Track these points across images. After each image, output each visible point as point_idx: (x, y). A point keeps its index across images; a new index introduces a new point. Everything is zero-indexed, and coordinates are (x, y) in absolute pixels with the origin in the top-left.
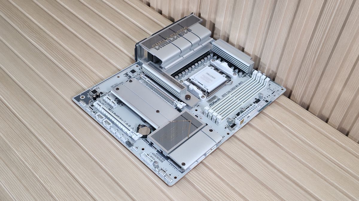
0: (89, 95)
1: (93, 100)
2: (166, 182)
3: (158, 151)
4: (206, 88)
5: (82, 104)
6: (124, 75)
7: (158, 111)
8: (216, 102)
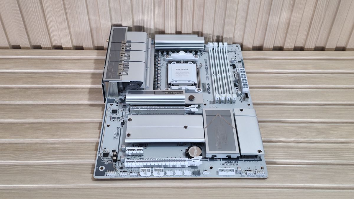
0: (105, 162)
1: (114, 163)
2: (262, 177)
3: (223, 159)
4: (191, 81)
5: (110, 174)
6: (110, 120)
7: (186, 127)
8: (209, 87)
